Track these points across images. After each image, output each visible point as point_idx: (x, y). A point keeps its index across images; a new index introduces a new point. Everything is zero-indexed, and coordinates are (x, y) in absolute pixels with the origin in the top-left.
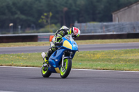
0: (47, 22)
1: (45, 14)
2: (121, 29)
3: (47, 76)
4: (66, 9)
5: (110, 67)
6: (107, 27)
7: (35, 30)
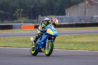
0: (19, 15)
1: (18, 10)
2: (72, 21)
3: (35, 54)
4: (32, 6)
5: (63, 48)
6: (61, 19)
7: (11, 21)
